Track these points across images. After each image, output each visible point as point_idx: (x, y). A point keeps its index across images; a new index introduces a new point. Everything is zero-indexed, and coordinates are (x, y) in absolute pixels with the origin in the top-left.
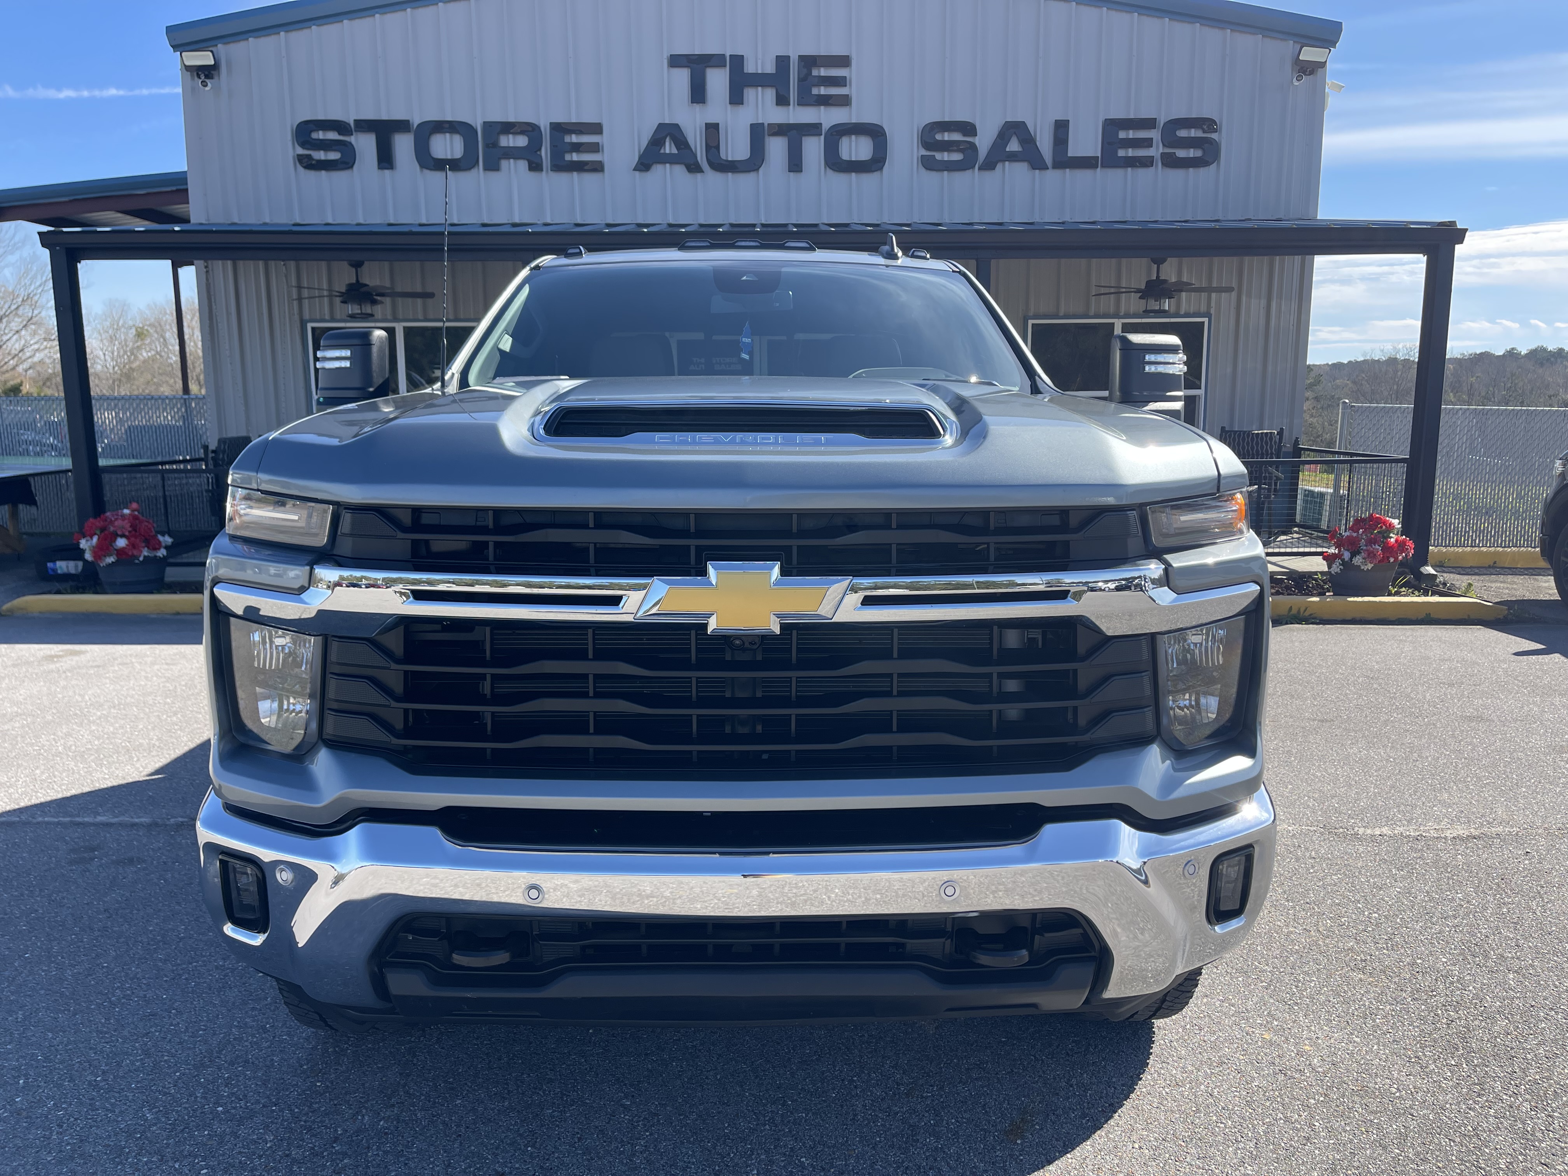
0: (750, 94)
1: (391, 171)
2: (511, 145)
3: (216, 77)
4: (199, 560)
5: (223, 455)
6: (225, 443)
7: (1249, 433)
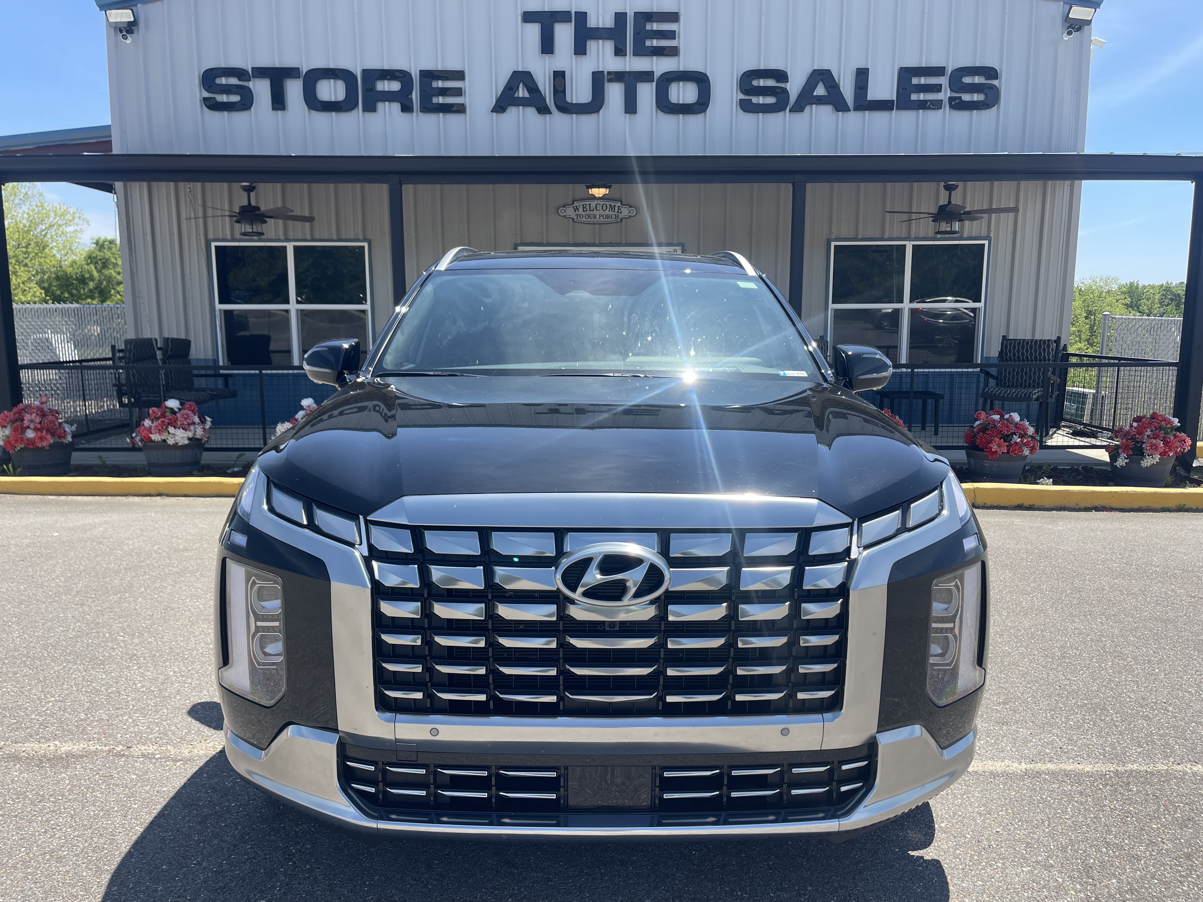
0: (592, 46)
1: (283, 111)
2: (386, 89)
3: (136, 34)
4: (103, 446)
5: (130, 354)
6: (131, 343)
7: (1028, 341)
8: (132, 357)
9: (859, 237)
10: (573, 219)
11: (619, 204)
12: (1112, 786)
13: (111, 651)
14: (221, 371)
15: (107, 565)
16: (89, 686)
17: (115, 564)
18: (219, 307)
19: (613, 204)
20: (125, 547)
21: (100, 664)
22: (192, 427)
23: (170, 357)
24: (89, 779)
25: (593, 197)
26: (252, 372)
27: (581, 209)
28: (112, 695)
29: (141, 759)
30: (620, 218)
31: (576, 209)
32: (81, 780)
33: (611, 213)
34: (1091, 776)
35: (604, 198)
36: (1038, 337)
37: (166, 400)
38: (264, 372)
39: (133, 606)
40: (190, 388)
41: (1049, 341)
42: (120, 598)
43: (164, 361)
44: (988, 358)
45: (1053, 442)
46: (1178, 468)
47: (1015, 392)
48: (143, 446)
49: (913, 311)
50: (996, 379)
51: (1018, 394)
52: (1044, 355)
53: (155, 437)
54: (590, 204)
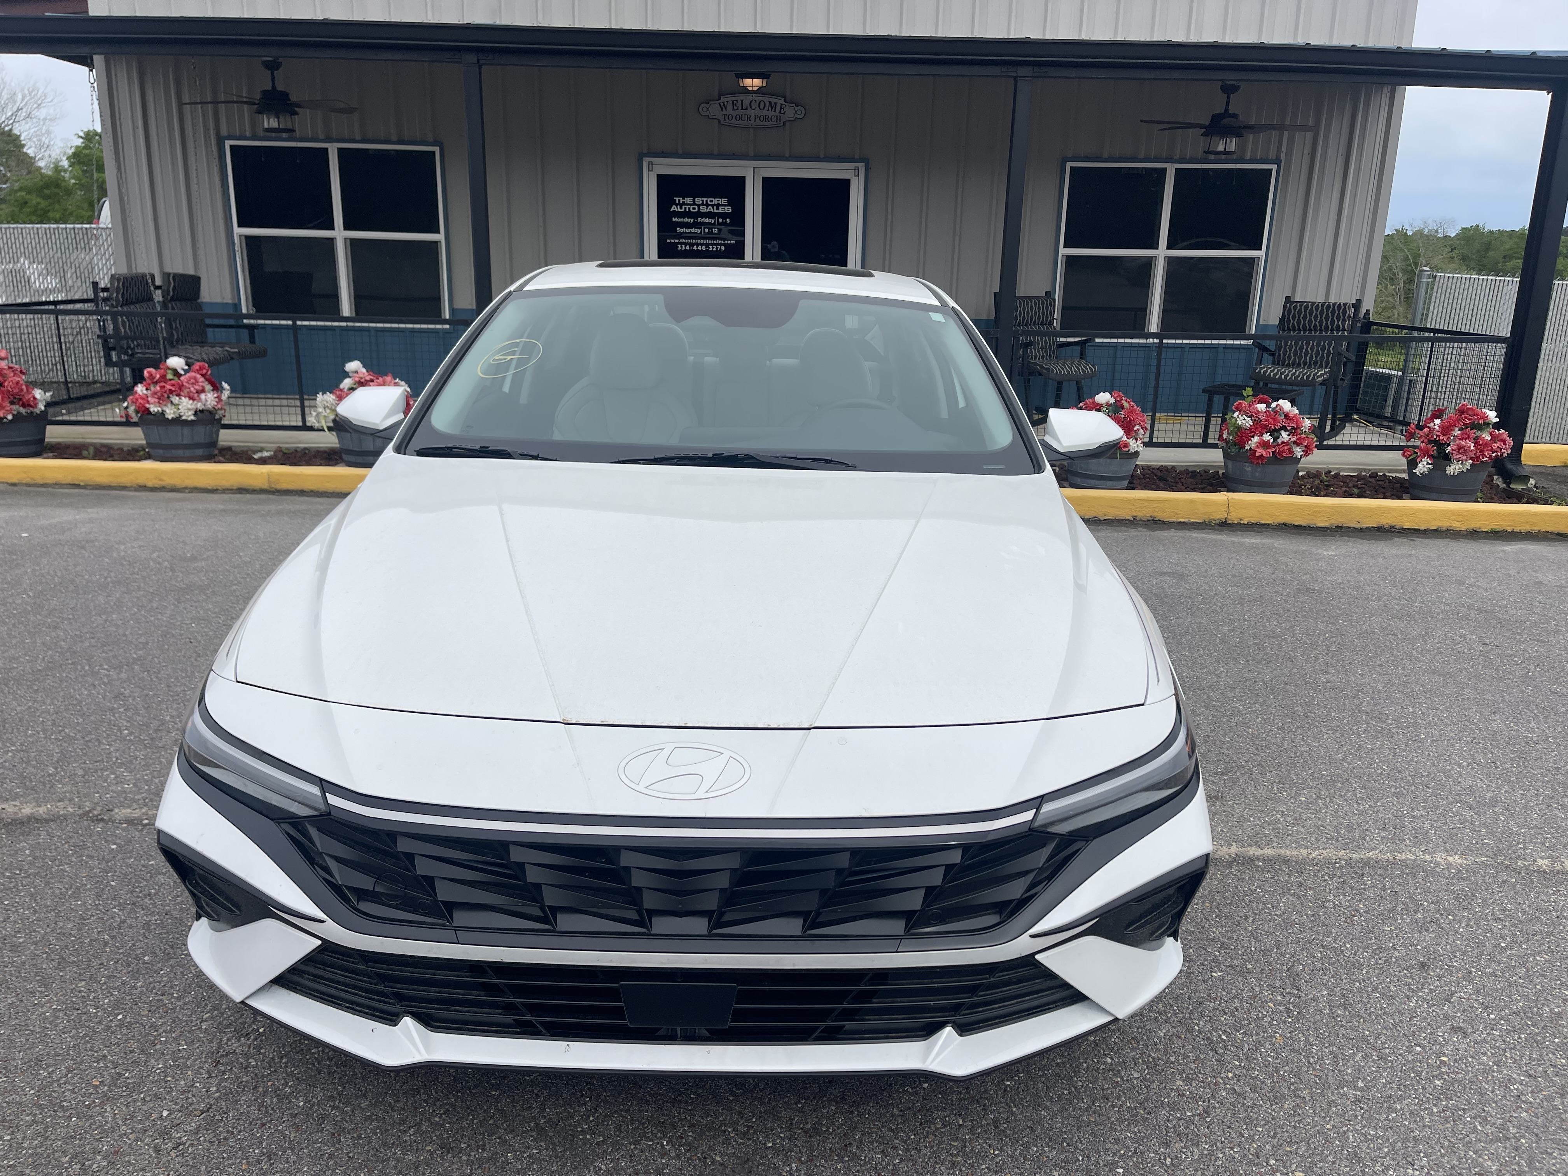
4: (88, 418)
5: (117, 294)
6: (118, 280)
7: (1318, 305)
8: (121, 299)
9: (1105, 156)
10: (719, 121)
11: (782, 101)
12: (1340, 877)
13: (92, 687)
14: (245, 321)
15: (90, 576)
16: (60, 732)
17: (100, 575)
18: (238, 231)
19: (774, 100)
20: (115, 555)
21: (76, 705)
22: (203, 396)
23: (173, 299)
24: (56, 849)
25: (745, 90)
26: (284, 322)
27: (730, 107)
28: (90, 744)
29: (125, 825)
30: (782, 120)
31: (723, 107)
32: (45, 850)
33: (771, 113)
34: (1317, 865)
35: (760, 91)
36: (1332, 300)
37: (167, 358)
38: (299, 323)
39: (121, 631)
40: (203, 342)
41: (1345, 304)
42: (106, 621)
43: (164, 305)
44: (1265, 327)
45: (1338, 440)
46: (1495, 477)
47: (1295, 373)
48: (140, 419)
49: (1170, 260)
50: (1272, 354)
51: (1299, 376)
52: (1338, 323)
53: (154, 409)
54: (742, 101)
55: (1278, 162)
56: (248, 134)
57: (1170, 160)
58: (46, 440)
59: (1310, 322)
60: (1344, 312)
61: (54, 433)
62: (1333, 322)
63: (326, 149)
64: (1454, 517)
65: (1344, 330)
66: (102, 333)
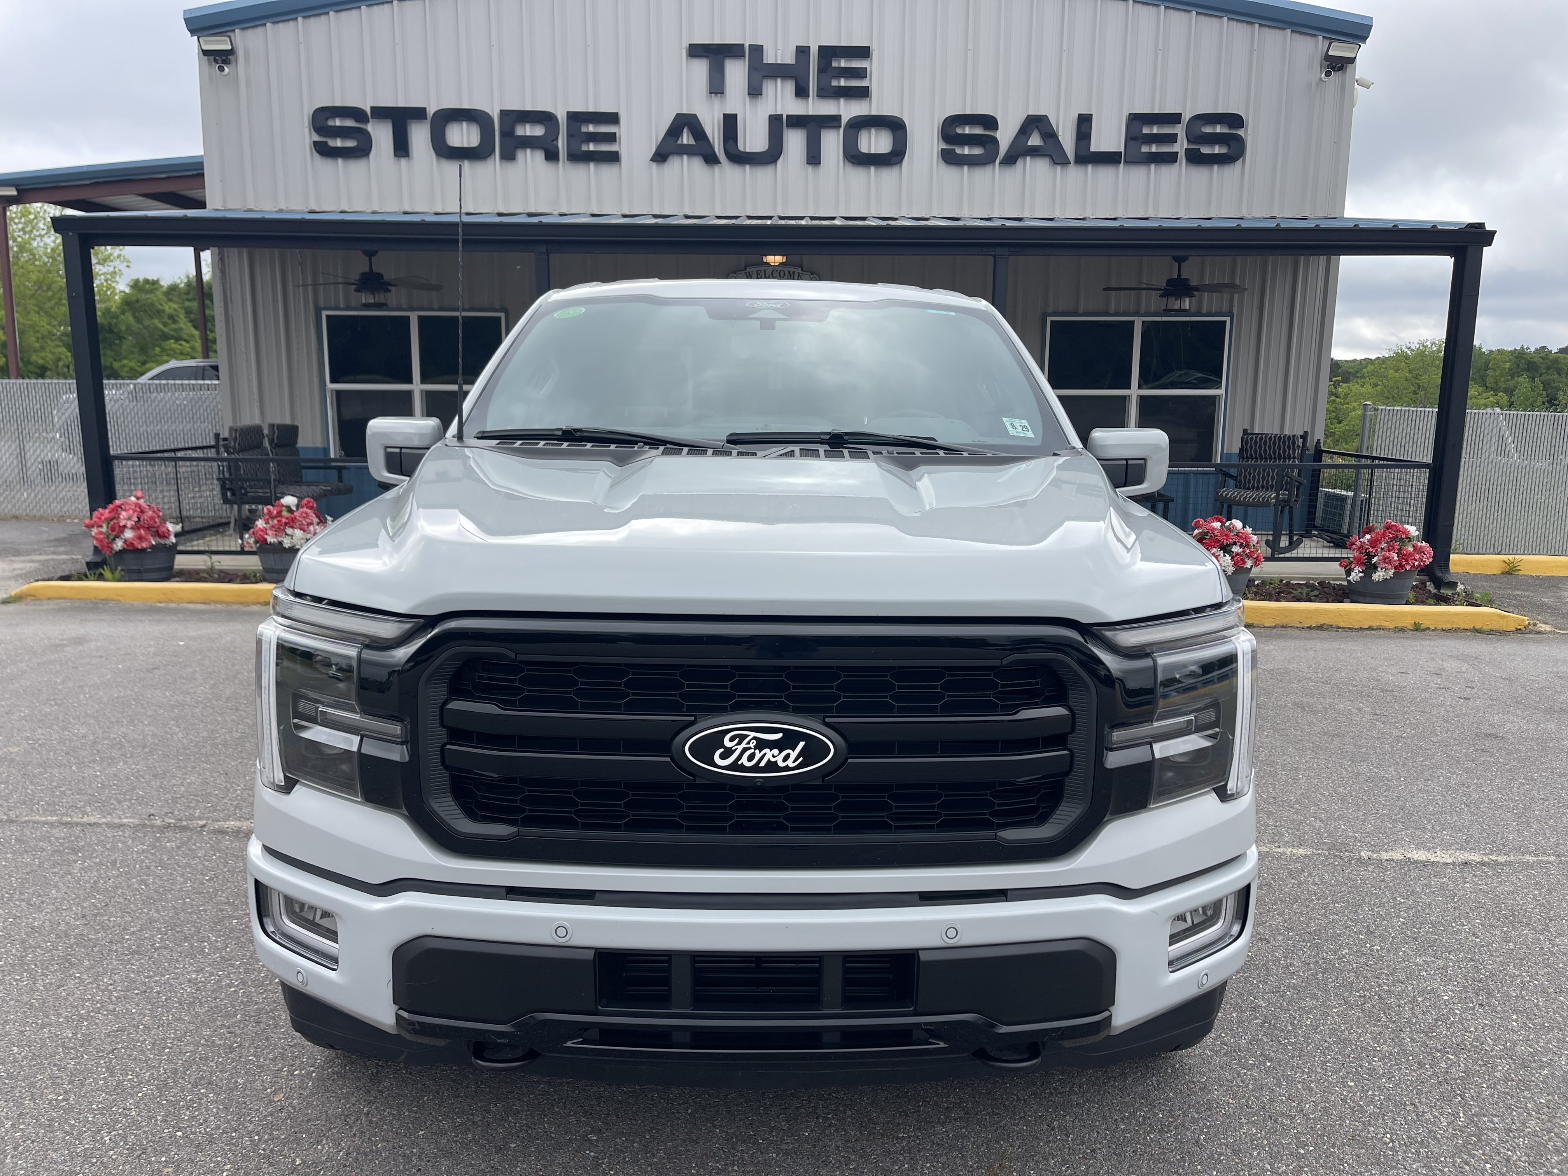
0: (769, 86)
1: (406, 159)
2: (528, 134)
3: (233, 64)
5: (235, 443)
6: (236, 431)
7: (1271, 437)
8: (237, 446)
9: (1081, 311)
11: (799, 270)
14: (333, 463)
18: (331, 386)
19: (792, 270)
22: (311, 528)
23: (277, 446)
25: (768, 264)
27: (754, 276)
31: (749, 275)
35: (781, 264)
37: (279, 498)
40: (299, 482)
41: (1294, 436)
44: (1229, 455)
45: (1294, 554)
46: (1428, 584)
47: (1252, 495)
48: (258, 548)
49: (1142, 398)
50: (1235, 478)
51: (1255, 498)
52: (1289, 453)
53: (271, 539)
54: (765, 271)
55: (1230, 314)
56: (342, 306)
57: (1137, 314)
58: (176, 567)
59: (1265, 451)
60: (1294, 443)
61: (181, 562)
62: (1284, 451)
63: (408, 318)
64: (1382, 618)
65: (1294, 458)
66: (221, 476)
